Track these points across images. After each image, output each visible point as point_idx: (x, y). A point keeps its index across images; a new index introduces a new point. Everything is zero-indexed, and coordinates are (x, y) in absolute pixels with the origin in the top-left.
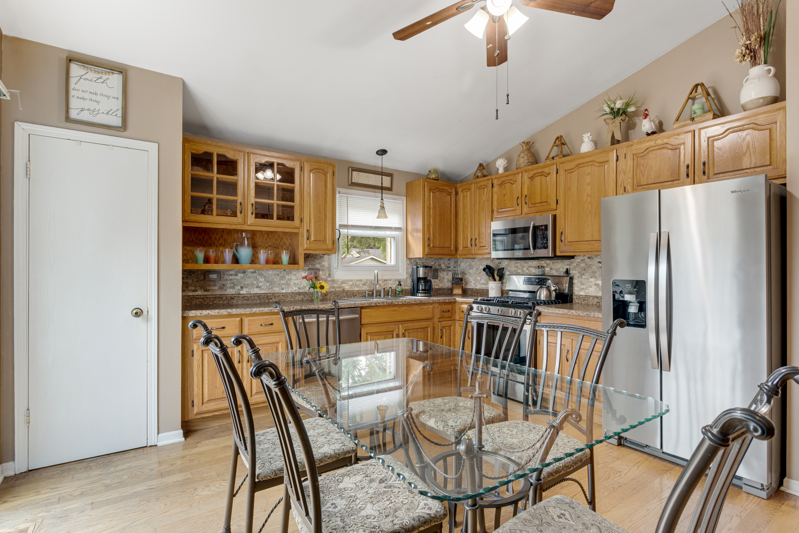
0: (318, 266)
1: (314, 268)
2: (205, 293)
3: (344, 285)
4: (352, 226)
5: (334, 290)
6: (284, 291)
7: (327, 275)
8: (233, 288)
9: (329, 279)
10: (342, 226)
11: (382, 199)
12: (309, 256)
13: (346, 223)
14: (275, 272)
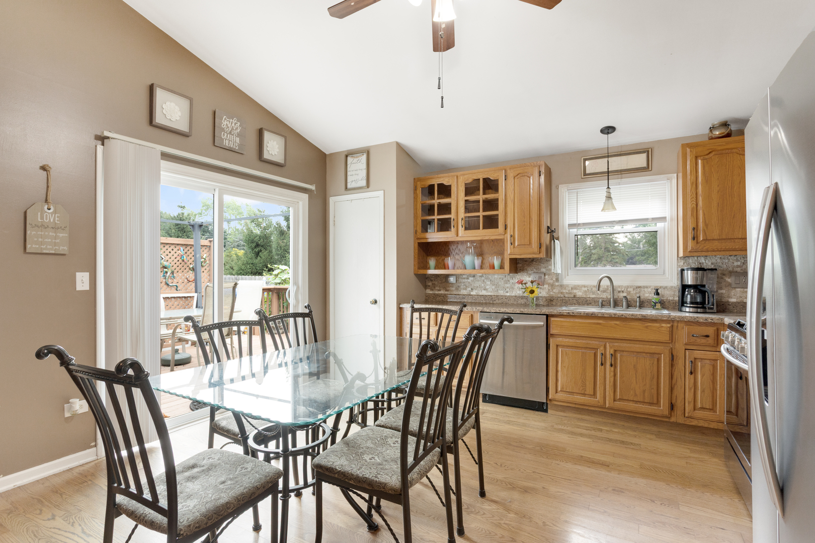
0: (543, 270)
1: (539, 272)
2: (446, 293)
3: (575, 291)
4: (583, 224)
5: (562, 296)
6: (508, 294)
7: (554, 279)
8: (466, 289)
9: (557, 284)
10: (571, 226)
11: (608, 188)
12: (533, 260)
13: (575, 222)
14: (500, 276)
